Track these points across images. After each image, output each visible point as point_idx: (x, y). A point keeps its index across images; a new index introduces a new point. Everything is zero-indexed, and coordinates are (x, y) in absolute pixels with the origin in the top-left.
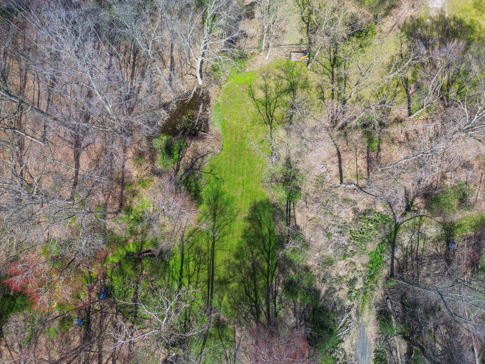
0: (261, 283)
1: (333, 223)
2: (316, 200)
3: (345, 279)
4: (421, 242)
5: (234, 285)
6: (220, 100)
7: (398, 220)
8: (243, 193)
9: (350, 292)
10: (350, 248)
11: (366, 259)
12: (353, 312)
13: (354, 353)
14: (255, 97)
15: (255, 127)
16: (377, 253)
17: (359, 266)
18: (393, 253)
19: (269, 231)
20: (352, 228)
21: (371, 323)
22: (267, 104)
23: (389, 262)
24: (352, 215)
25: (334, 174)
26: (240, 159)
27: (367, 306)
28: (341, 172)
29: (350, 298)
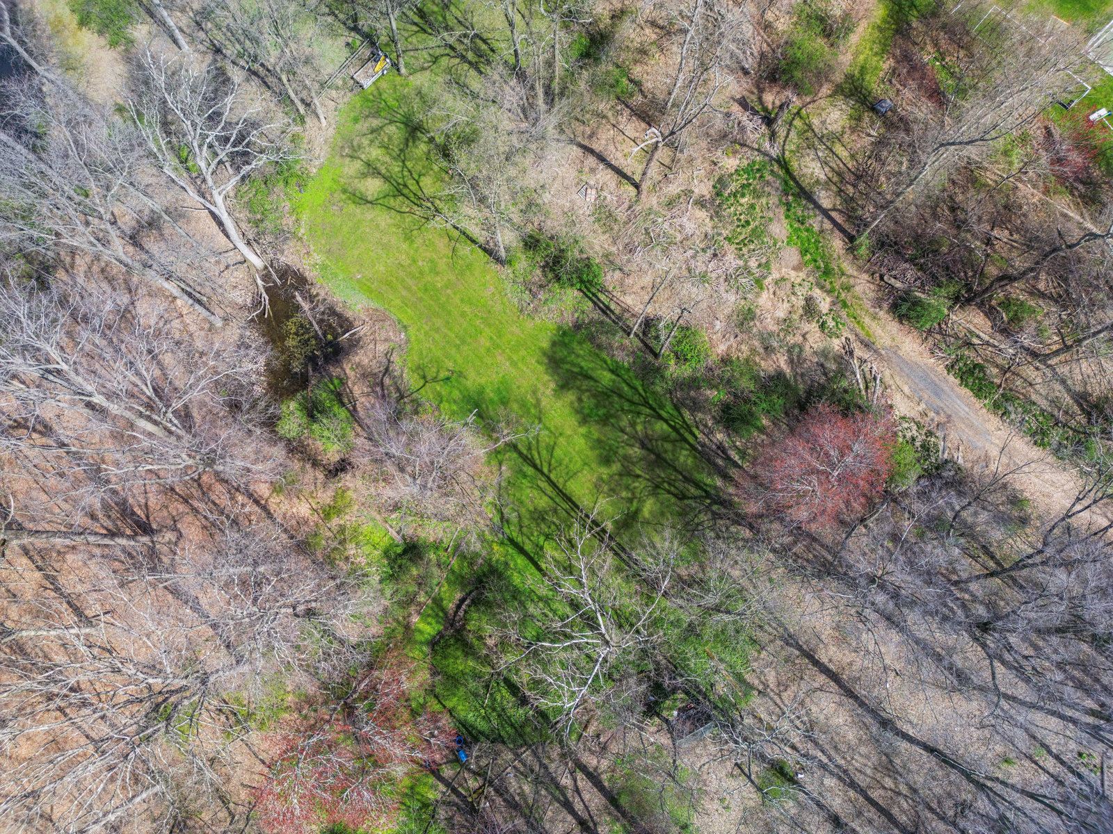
0: (684, 458)
1: (690, 253)
2: (630, 249)
3: (795, 317)
4: (839, 149)
5: (649, 507)
6: (318, 258)
7: (775, 152)
8: (510, 359)
9: (823, 326)
10: (753, 264)
11: (791, 255)
12: (859, 352)
13: (923, 406)
14: (369, 198)
15: (419, 241)
16: (796, 230)
17: (794, 276)
18: (818, 206)
19: (612, 372)
20: (725, 233)
21: (899, 337)
22: (399, 190)
23: (828, 225)
24: (702, 214)
25: (612, 185)
26: (449, 313)
27: (867, 320)
28: (618, 172)
29: (832, 334)
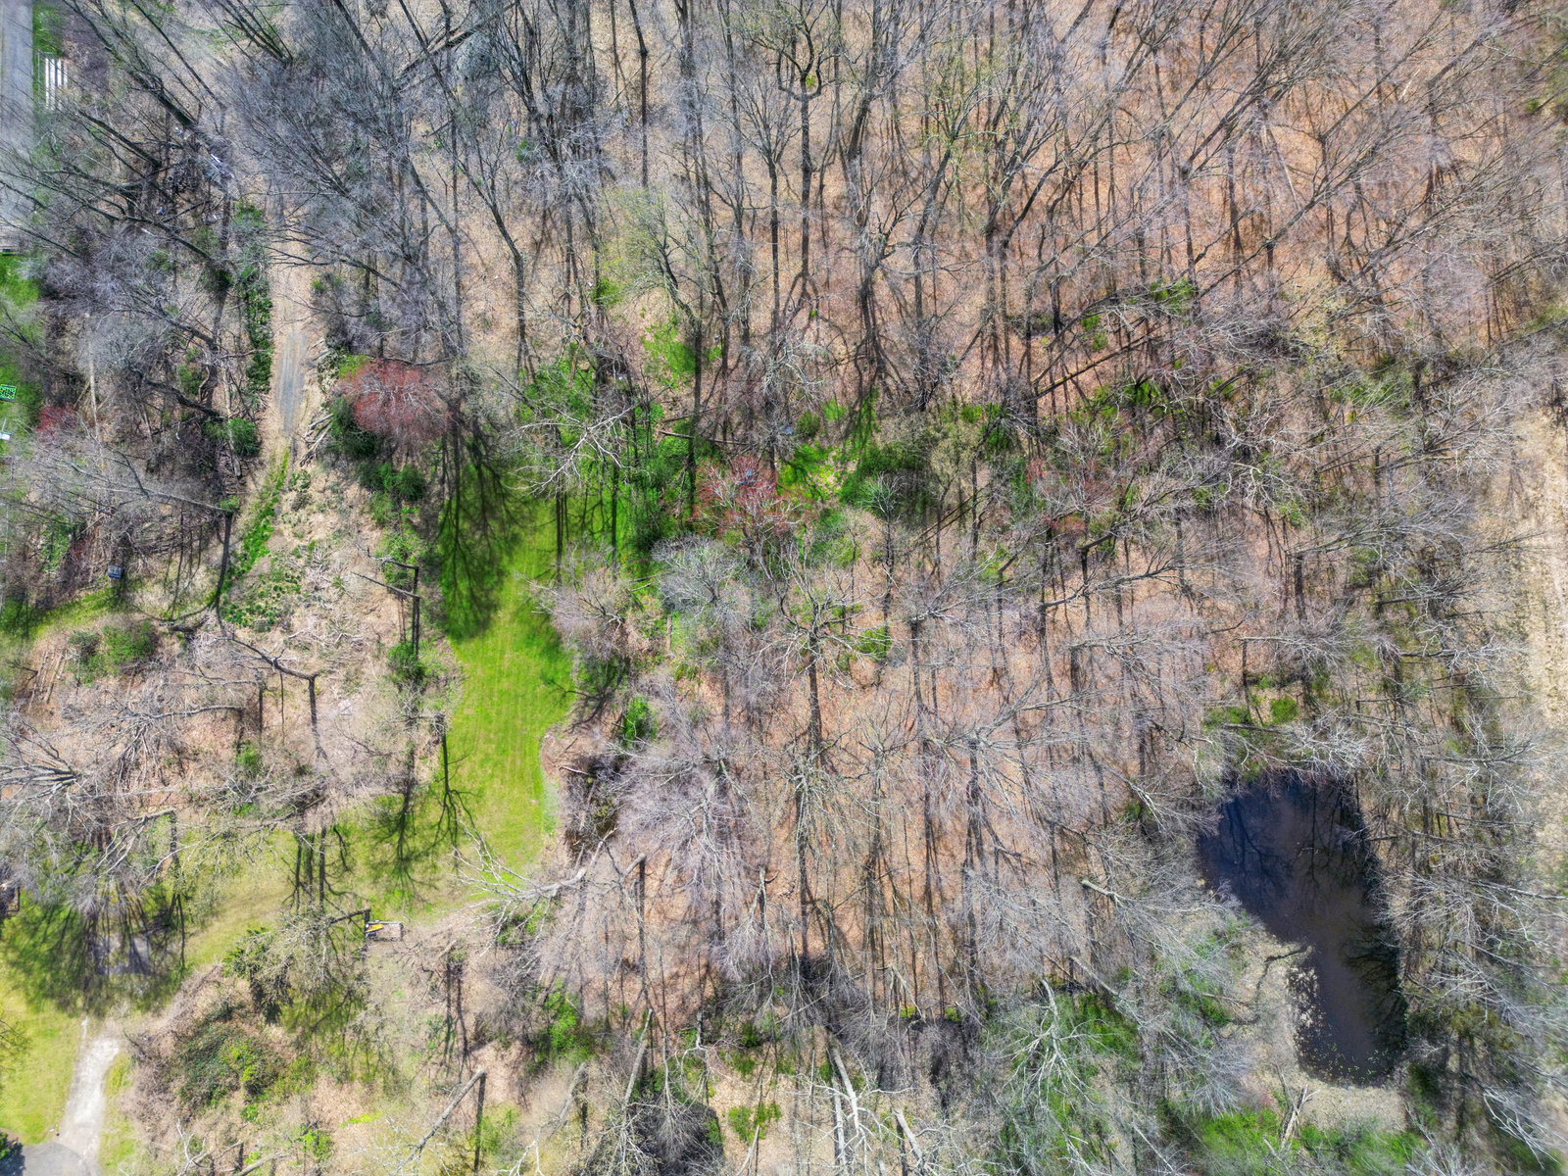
0: (470, 495)
1: (329, 606)
2: (359, 646)
3: (314, 508)
4: (172, 575)
7: (212, 614)
8: (501, 658)
9: (306, 486)
10: (301, 562)
11: (274, 544)
12: (303, 452)
13: (305, 387)
14: (478, 843)
16: (254, 556)
17: (287, 530)
18: (226, 555)
19: (456, 585)
20: (295, 597)
21: (272, 435)
22: (455, 830)
23: (233, 539)
24: (295, 621)
25: (325, 697)
26: (506, 722)
27: (278, 462)
28: (313, 702)
29: (307, 476)
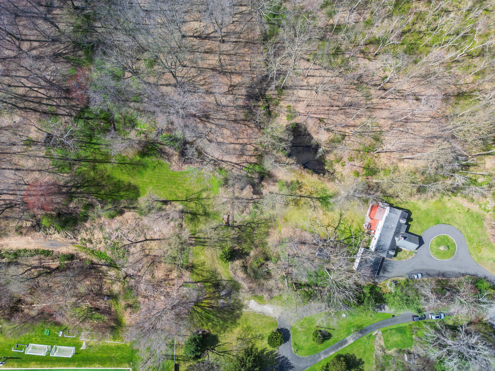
0: (93, 190)
1: (124, 233)
2: (138, 225)
3: (92, 237)
4: (110, 281)
5: (92, 173)
7: (123, 270)
8: (146, 182)
9: (85, 240)
10: (109, 242)
11: (102, 250)
12: (74, 240)
13: (53, 239)
14: (203, 192)
15: (185, 191)
16: (106, 256)
17: (99, 246)
18: (105, 265)
19: (122, 196)
20: (120, 244)
21: (68, 250)
22: (198, 199)
23: (100, 263)
25: (153, 236)
26: (166, 182)
27: (77, 248)
28: (154, 240)
29: (82, 239)
